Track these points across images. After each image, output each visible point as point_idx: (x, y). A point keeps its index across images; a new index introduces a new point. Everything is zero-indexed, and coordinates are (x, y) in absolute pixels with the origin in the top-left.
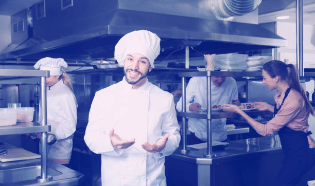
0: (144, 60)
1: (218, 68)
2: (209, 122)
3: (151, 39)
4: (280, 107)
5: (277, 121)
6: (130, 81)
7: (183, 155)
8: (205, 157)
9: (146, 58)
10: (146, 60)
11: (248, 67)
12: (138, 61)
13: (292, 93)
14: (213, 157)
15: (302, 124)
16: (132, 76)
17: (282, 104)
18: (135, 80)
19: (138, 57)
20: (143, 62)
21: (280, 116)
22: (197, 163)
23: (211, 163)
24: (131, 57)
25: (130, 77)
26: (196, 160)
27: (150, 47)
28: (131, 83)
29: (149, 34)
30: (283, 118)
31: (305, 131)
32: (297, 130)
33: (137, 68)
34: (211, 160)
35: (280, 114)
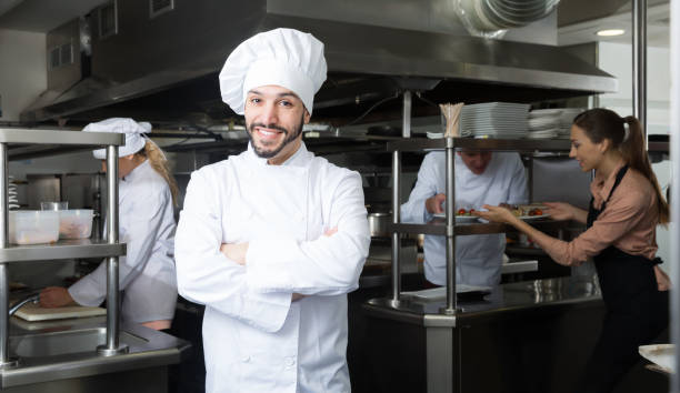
0: (287, 99)
1: (469, 133)
2: (450, 241)
3: (300, 49)
4: (604, 206)
5: (598, 235)
6: (261, 151)
7: (393, 309)
8: (441, 312)
9: (292, 94)
10: (292, 99)
11: (532, 130)
12: (276, 103)
13: (629, 176)
14: (458, 313)
15: (646, 241)
16: (265, 139)
17: (608, 200)
18: (273, 148)
19: (274, 93)
20: (286, 104)
21: (604, 224)
22: (425, 324)
23: (454, 325)
24: (257, 96)
25: (262, 142)
26: (422, 320)
27: (300, 65)
28: (263, 155)
29: (295, 37)
30: (609, 228)
31: (650, 256)
32: (634, 254)
33: (274, 121)
34: (454, 318)
35: (604, 220)
